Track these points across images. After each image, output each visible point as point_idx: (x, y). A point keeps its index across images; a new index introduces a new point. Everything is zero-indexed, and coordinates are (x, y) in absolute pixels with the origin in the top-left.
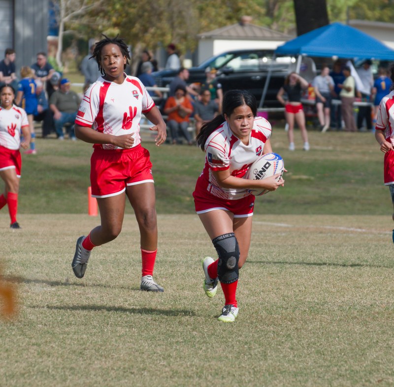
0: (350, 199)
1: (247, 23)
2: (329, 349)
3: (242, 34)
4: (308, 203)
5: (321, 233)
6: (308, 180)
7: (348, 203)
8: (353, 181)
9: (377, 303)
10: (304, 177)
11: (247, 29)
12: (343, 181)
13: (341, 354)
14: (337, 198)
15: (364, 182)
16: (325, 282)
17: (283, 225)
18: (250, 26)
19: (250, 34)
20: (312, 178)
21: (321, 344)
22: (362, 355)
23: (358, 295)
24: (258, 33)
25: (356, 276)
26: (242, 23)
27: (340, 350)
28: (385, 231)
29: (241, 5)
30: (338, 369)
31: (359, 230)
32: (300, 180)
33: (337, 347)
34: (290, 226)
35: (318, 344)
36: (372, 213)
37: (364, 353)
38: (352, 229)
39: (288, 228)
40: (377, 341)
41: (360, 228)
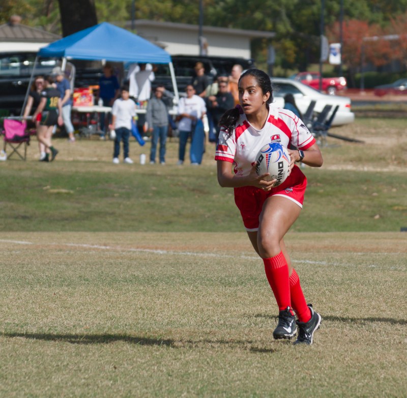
0: (113, 214)
1: (16, 23)
2: (14, 373)
3: (11, 35)
4: (67, 219)
5: (60, 250)
6: (68, 194)
7: (109, 219)
8: (116, 195)
9: (81, 324)
10: (63, 191)
11: (16, 29)
12: (106, 194)
13: (25, 378)
14: (98, 214)
15: (128, 196)
16: (31, 301)
17: (24, 242)
18: (20, 26)
19: (20, 35)
20: (72, 192)
21: (7, 368)
22: (47, 378)
23: (63, 316)
24: (29, 35)
25: (66, 295)
26: (11, 23)
27: (26, 373)
28: (131, 248)
29: (10, 3)
30: (17, 394)
31: (103, 247)
32: (58, 194)
33: (23, 370)
34: (30, 243)
35: (4, 368)
36: (135, 229)
37: (49, 377)
38: (96, 246)
39: (27, 245)
40: (68, 364)
41: (105, 245)
